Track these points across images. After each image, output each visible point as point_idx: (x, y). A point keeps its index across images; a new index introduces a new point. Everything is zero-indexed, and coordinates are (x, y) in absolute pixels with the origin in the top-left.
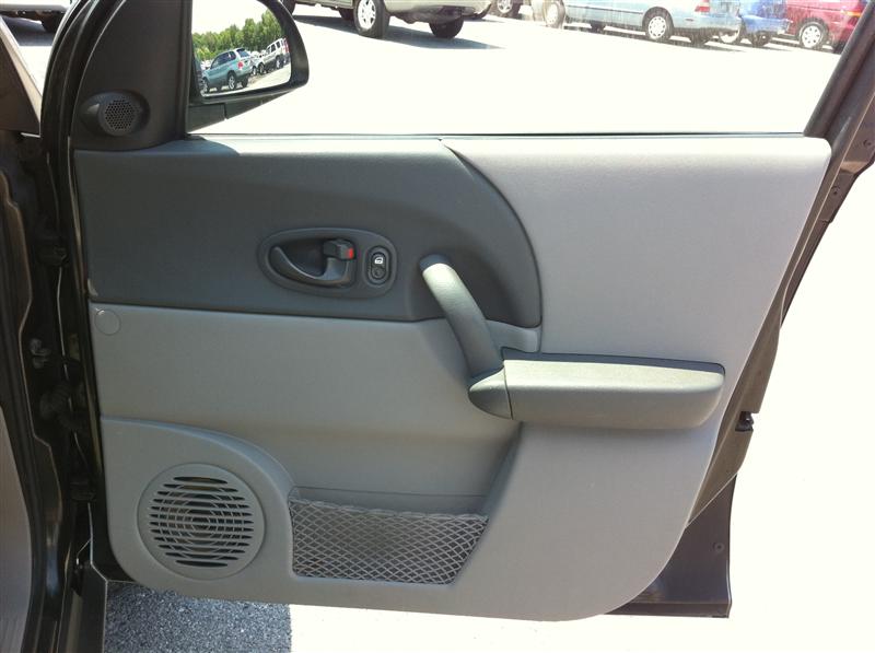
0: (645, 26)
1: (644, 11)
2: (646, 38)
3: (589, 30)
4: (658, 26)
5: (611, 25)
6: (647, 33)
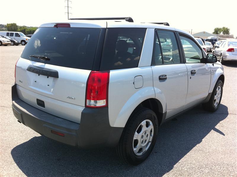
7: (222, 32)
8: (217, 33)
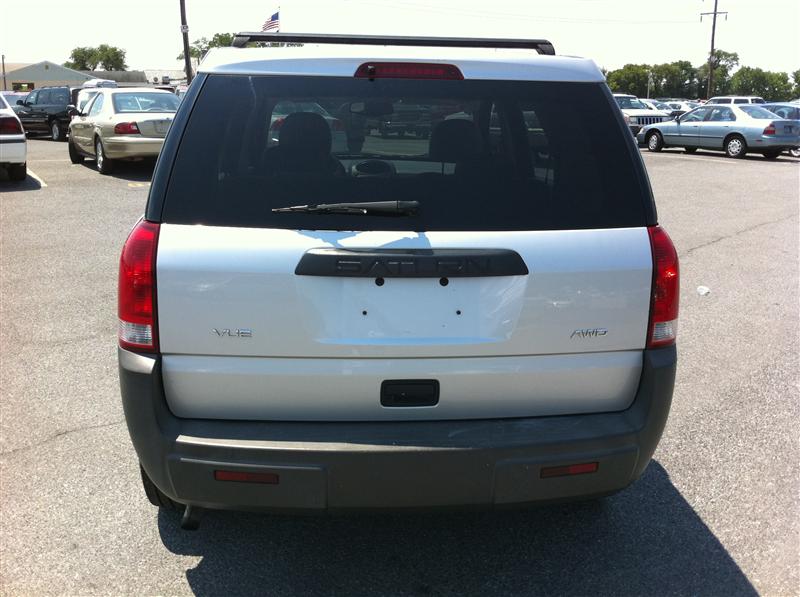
0: (725, 146)
1: (723, 136)
2: (727, 156)
3: (684, 152)
4: (735, 146)
5: (701, 147)
6: (728, 152)
7: (100, 65)
8: (84, 68)
